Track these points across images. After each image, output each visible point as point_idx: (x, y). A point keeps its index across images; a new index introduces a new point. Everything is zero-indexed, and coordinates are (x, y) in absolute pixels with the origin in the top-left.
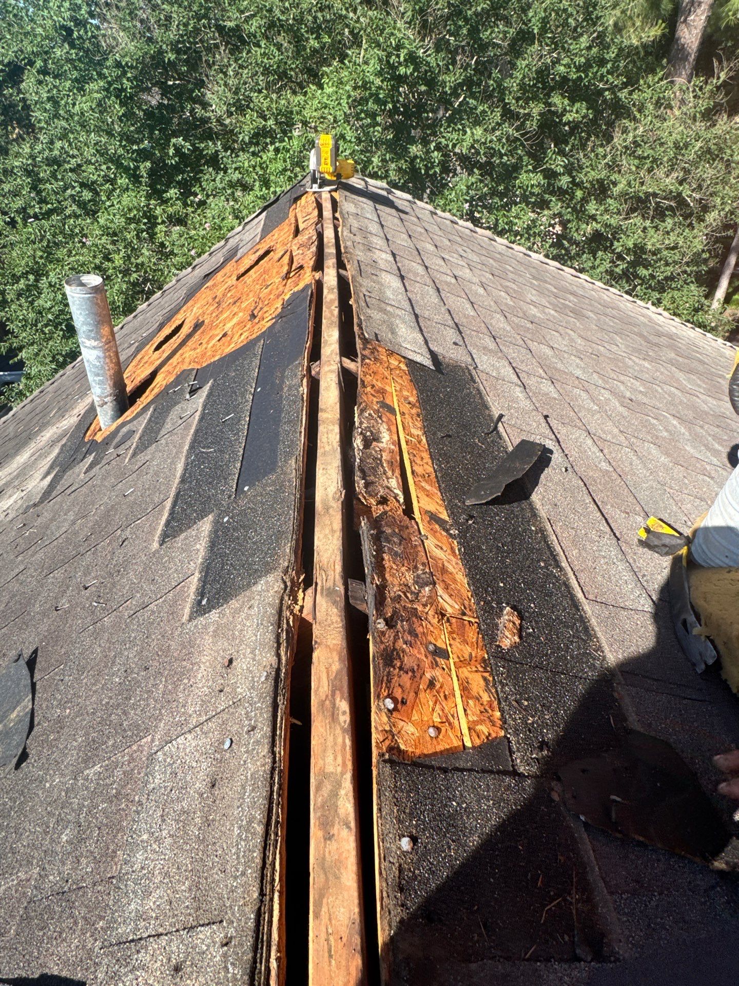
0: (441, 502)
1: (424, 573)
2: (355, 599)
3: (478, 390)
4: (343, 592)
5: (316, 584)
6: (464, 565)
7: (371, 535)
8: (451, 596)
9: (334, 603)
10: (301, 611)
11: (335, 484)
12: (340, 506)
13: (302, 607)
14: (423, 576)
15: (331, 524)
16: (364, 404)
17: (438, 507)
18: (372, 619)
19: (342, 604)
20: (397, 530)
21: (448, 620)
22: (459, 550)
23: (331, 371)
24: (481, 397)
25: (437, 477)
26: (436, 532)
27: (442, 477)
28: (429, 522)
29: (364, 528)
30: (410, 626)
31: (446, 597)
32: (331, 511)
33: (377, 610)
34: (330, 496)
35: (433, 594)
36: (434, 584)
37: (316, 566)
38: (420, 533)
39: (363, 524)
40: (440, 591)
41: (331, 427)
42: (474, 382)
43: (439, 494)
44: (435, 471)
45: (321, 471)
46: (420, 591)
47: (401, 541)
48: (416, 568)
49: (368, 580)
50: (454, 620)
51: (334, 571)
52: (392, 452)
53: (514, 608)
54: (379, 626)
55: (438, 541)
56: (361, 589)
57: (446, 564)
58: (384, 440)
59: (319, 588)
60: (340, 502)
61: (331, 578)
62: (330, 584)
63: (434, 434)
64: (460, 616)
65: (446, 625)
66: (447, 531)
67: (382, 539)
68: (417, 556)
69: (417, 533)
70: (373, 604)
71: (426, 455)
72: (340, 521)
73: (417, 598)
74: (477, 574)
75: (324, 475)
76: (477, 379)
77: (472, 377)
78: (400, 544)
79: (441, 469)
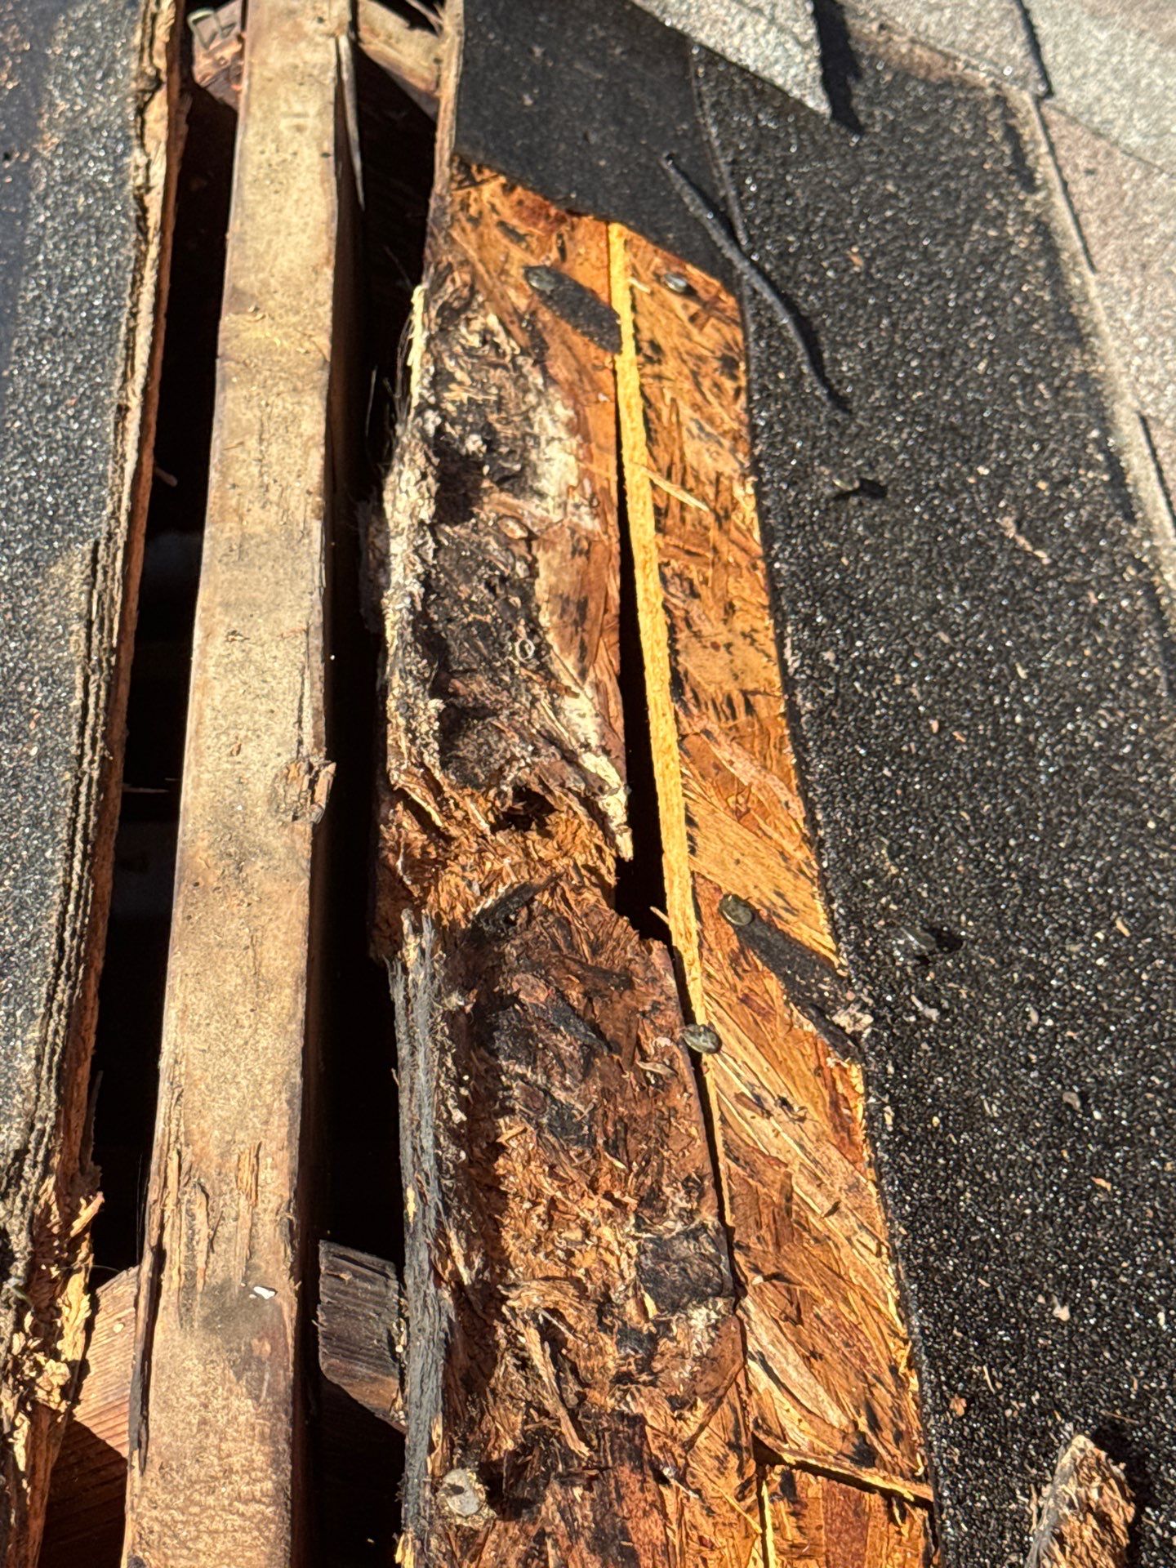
0: (802, 854)
1: (692, 1235)
2: (349, 1350)
3: (1044, 229)
4: (289, 1311)
5: (160, 1255)
6: (891, 1202)
7: (451, 1017)
8: (811, 1357)
9: (245, 1364)
10: (71, 1391)
11: (284, 726)
12: (304, 848)
13: (80, 1369)
14: (686, 1248)
15: (254, 944)
16: (460, 277)
17: (787, 882)
18: (421, 1464)
19: (283, 1376)
20: (574, 994)
21: (788, 1484)
22: (871, 1117)
23: (299, 76)
24: (1055, 275)
25: (793, 714)
26: (767, 1014)
27: (817, 715)
28: (734, 961)
29: (419, 976)
30: (604, 1507)
31: (789, 1363)
32: (256, 868)
33: (451, 1418)
34: (259, 788)
35: (728, 1348)
36: (736, 1290)
37: (164, 1160)
38: (688, 1017)
39: (411, 954)
40: (763, 1334)
41: (281, 406)
42: (1029, 183)
43: (798, 809)
44: (789, 684)
45: (218, 647)
46: (664, 1327)
47: (589, 1054)
48: (652, 1200)
49: (419, 1255)
50: (813, 1487)
51: (254, 1194)
52: (582, 549)
53: (1110, 1438)
54: (453, 1504)
55: (776, 1062)
56: (380, 1301)
57: (802, 1186)
58: (546, 485)
59: (171, 1281)
60: (304, 827)
61: (234, 1231)
62: (227, 1264)
63: (800, 477)
64: (847, 1468)
65: (776, 1510)
66: (821, 1011)
67: (502, 1042)
68: (664, 1137)
69: (673, 1015)
70: (434, 1383)
71: (750, 591)
72: (300, 933)
73: (645, 1365)
74: (945, 1249)
75: (231, 668)
76: (1045, 169)
77: (1019, 155)
78: (587, 1070)
79: (819, 673)
